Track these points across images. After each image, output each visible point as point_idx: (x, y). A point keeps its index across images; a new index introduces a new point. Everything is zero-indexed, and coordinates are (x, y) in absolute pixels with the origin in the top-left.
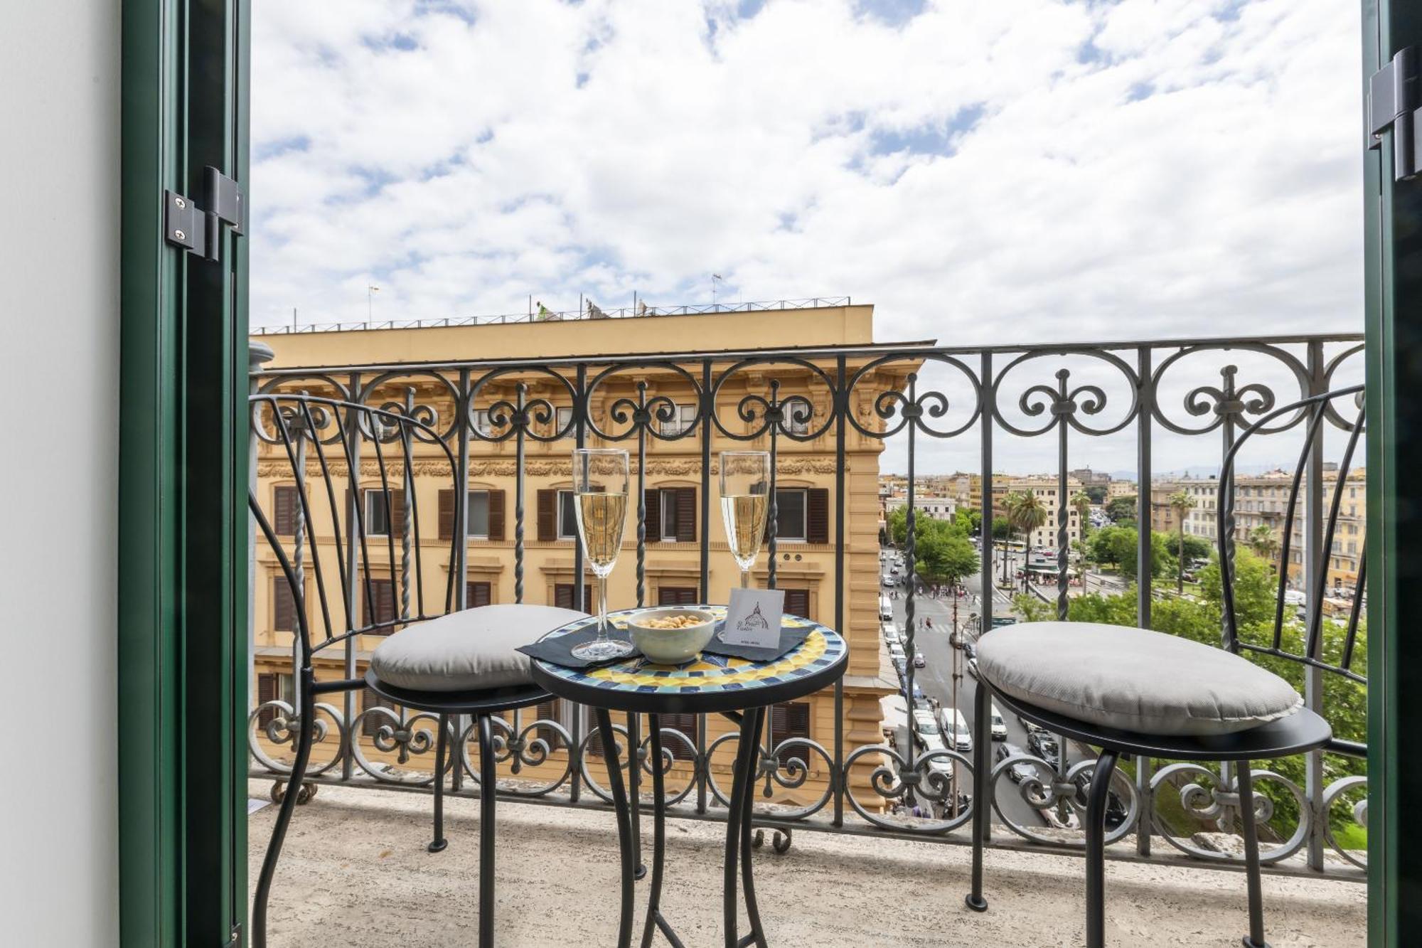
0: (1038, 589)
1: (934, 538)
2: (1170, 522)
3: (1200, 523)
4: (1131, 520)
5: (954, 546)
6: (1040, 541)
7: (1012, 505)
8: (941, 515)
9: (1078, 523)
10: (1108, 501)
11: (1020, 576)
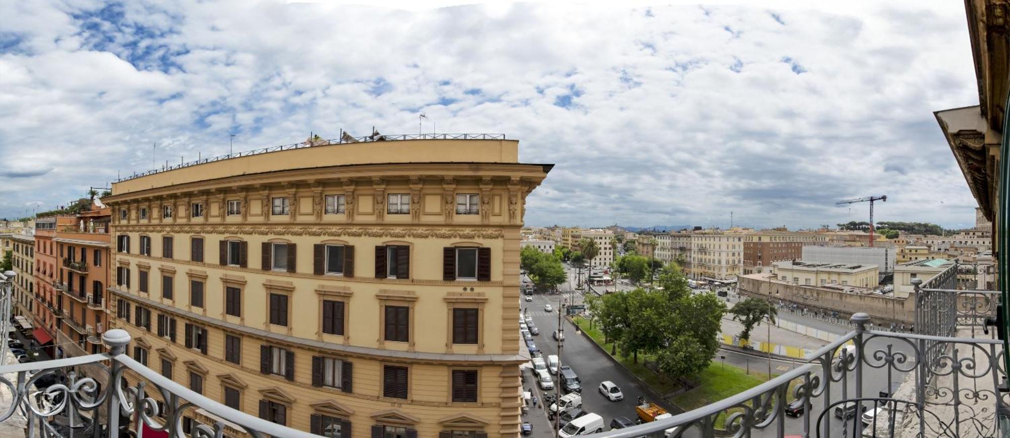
0: (593, 288)
1: (544, 264)
2: (648, 252)
3: (660, 252)
4: (633, 251)
5: (554, 268)
6: (595, 263)
7: (583, 246)
8: (548, 250)
9: (612, 254)
10: (624, 242)
11: (586, 282)
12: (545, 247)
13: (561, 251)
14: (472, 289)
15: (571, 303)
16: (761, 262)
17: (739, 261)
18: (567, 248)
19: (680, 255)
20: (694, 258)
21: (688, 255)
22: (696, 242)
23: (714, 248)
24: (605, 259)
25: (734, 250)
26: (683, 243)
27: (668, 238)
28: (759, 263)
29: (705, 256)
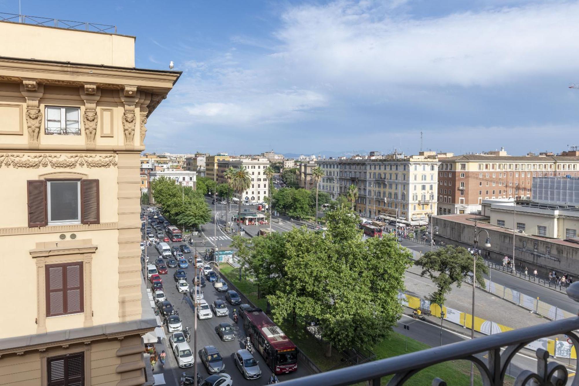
1: (183, 199)
2: (312, 184)
8: (187, 183)
9: (267, 186)
10: (282, 171)
12: (184, 179)
13: (204, 183)
14: (73, 236)
16: (464, 198)
17: (432, 196)
18: (212, 179)
20: (370, 191)
21: (362, 187)
22: (373, 170)
23: (397, 179)
24: (259, 193)
25: (424, 181)
26: (355, 172)
27: (336, 166)
28: (461, 200)
29: (385, 190)
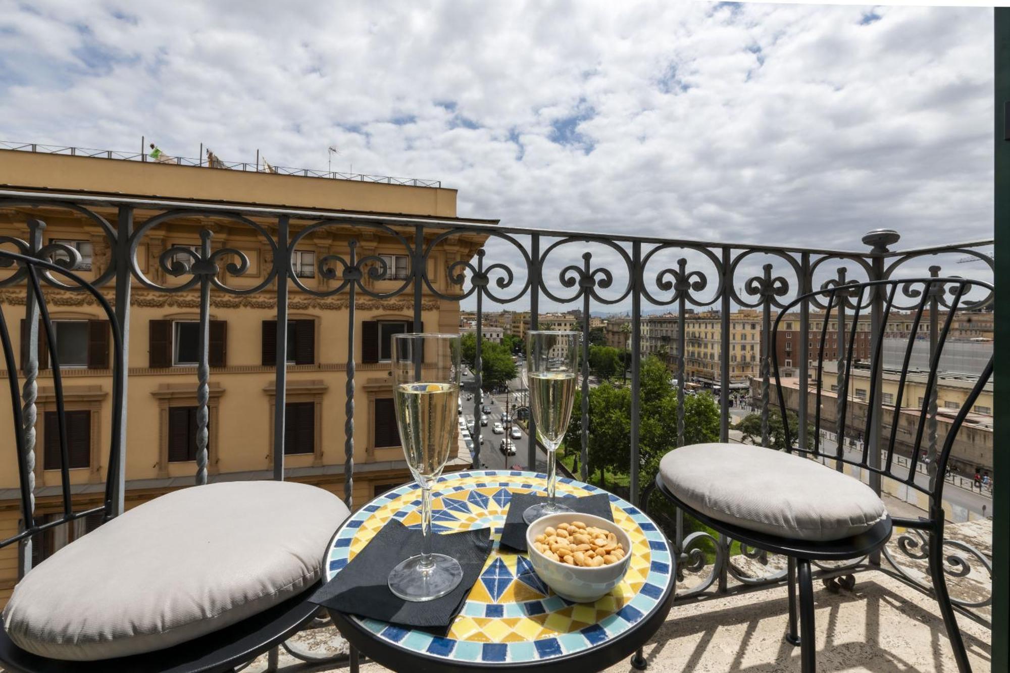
1: (491, 355)
4: (600, 341)
5: (502, 360)
8: (495, 339)
12: (491, 335)
13: (511, 340)
15: (523, 403)
16: (791, 361)
17: (753, 358)
18: (519, 336)
19: (662, 346)
21: (675, 346)
23: (712, 338)
25: (743, 341)
26: (667, 331)
27: (645, 324)
28: (787, 362)
29: (699, 349)
